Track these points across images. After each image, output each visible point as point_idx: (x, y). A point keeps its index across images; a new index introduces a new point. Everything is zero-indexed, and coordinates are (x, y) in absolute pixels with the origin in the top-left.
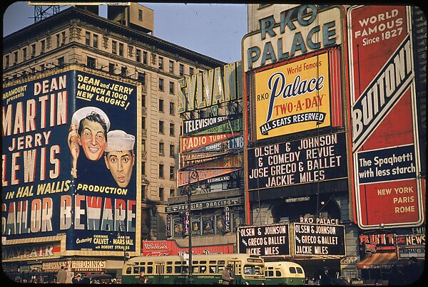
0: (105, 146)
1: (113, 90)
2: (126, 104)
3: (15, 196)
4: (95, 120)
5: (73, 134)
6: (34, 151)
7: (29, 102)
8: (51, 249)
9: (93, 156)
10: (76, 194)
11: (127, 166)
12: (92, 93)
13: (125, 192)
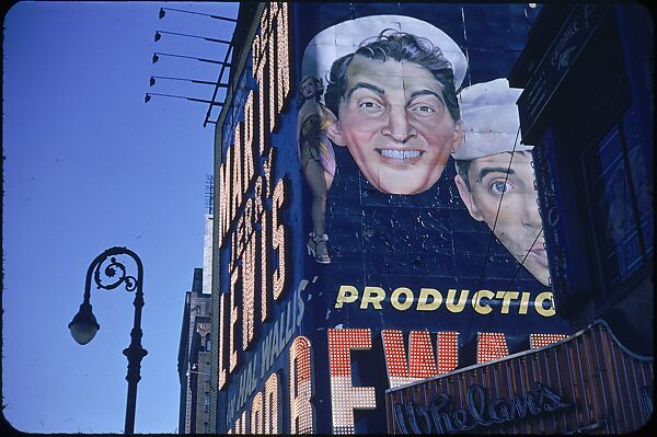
0: (451, 137)
3: (236, 407)
4: (400, 55)
5: (307, 112)
9: (402, 178)
10: (330, 325)
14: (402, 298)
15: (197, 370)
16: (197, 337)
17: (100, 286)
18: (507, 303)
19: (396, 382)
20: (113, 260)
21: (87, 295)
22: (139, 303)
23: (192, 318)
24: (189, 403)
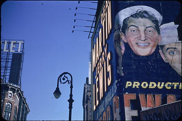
0: (158, 39)
3: (99, 115)
4: (143, 17)
9: (144, 51)
10: (124, 93)
14: (145, 85)
15: (88, 105)
16: (87, 96)
17: (61, 83)
18: (175, 86)
19: (143, 109)
20: (64, 76)
21: (58, 85)
22: (71, 87)
23: (86, 91)
24: (86, 114)
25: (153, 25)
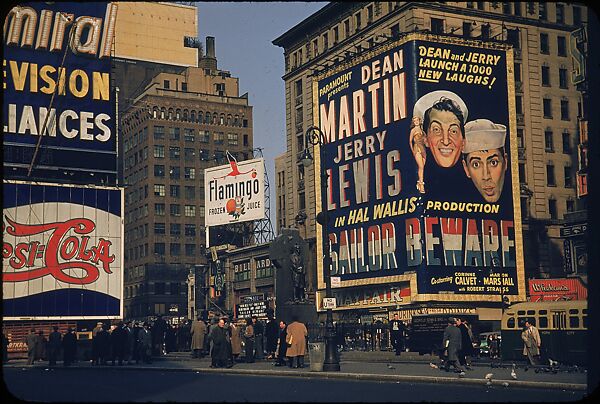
0: (462, 144)
1: (471, 62)
2: (490, 81)
3: (346, 222)
4: (447, 109)
5: (416, 131)
6: (366, 160)
7: (356, 94)
8: (398, 292)
9: (446, 161)
10: (425, 215)
11: (496, 172)
12: (440, 70)
13: (495, 209)
14: (447, 206)
18: (476, 208)
25: (458, 122)
